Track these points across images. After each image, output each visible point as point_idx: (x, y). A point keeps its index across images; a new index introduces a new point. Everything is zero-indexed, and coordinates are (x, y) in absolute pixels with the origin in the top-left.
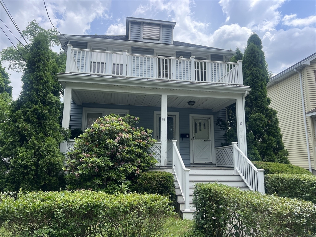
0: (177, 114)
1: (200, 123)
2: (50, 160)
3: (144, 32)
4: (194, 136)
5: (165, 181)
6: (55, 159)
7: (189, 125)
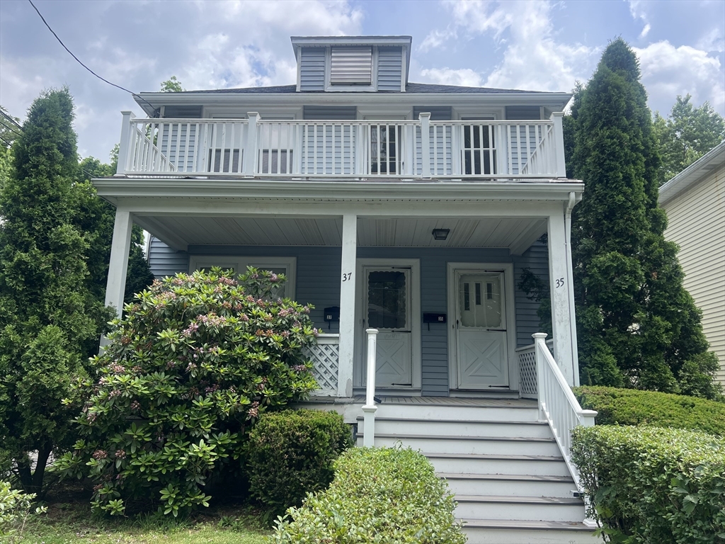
0: (415, 263)
1: (478, 286)
2: (38, 381)
3: (333, 69)
4: (458, 318)
5: (307, 436)
6: (52, 378)
7: (446, 290)
